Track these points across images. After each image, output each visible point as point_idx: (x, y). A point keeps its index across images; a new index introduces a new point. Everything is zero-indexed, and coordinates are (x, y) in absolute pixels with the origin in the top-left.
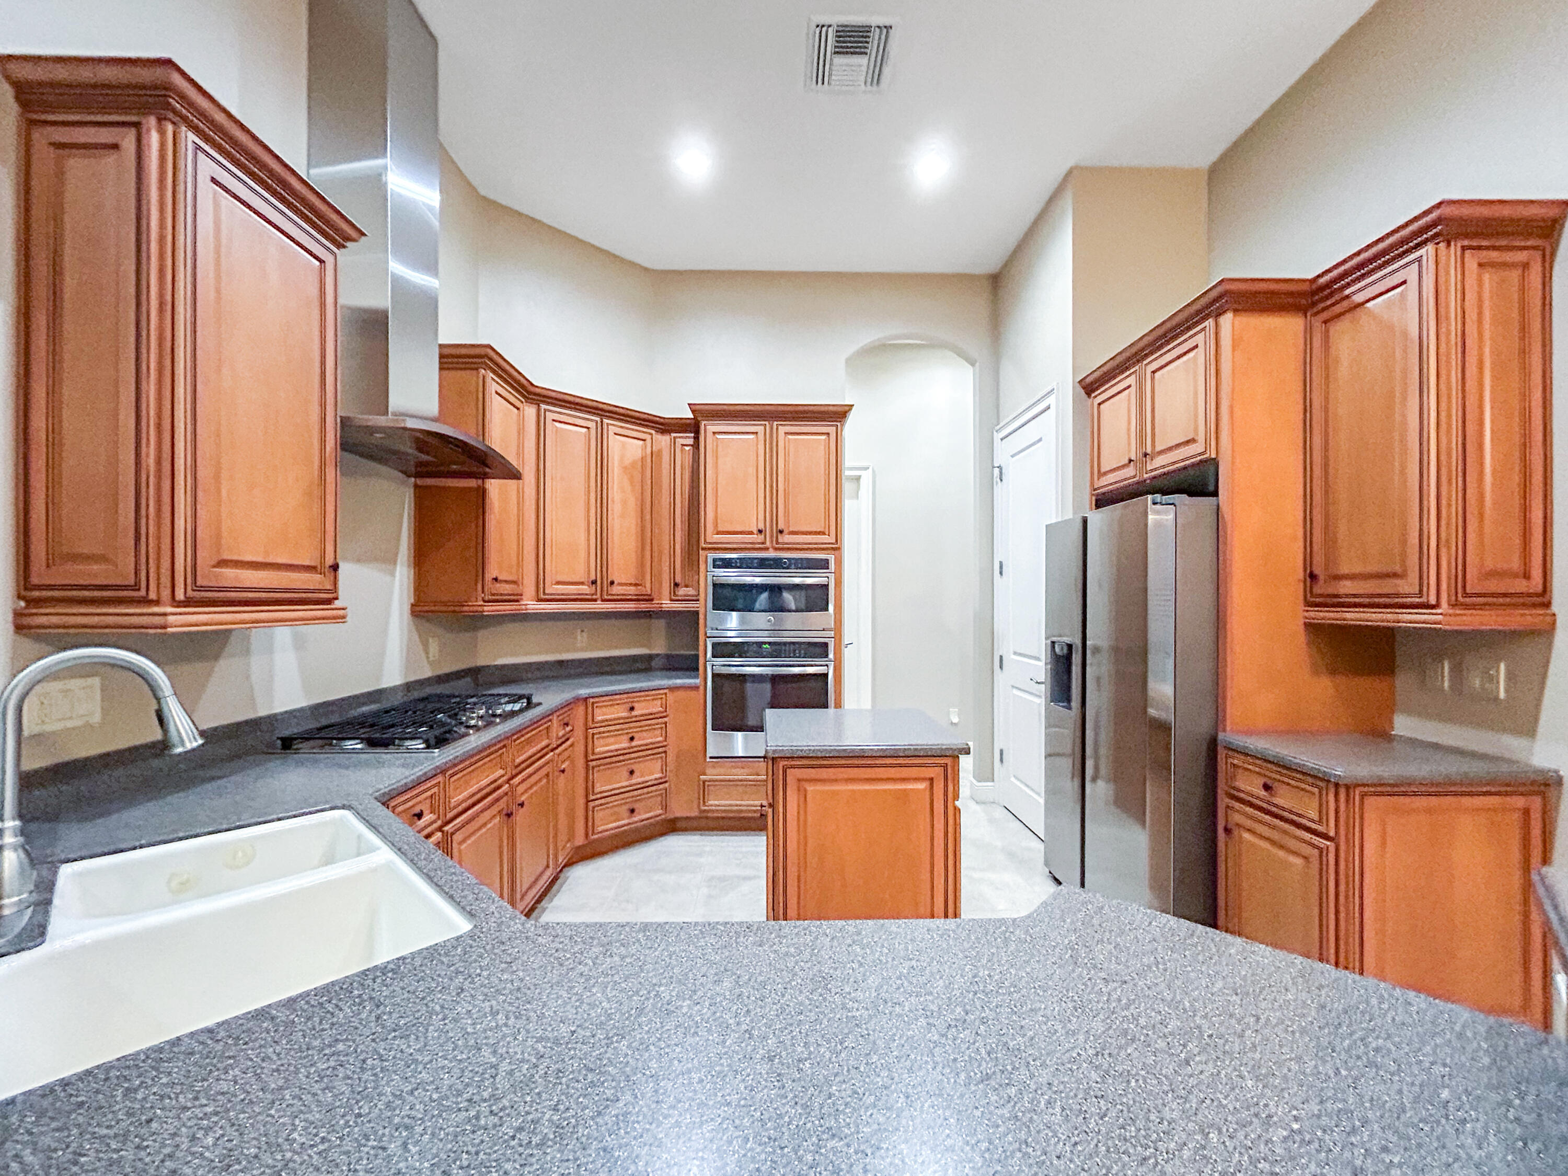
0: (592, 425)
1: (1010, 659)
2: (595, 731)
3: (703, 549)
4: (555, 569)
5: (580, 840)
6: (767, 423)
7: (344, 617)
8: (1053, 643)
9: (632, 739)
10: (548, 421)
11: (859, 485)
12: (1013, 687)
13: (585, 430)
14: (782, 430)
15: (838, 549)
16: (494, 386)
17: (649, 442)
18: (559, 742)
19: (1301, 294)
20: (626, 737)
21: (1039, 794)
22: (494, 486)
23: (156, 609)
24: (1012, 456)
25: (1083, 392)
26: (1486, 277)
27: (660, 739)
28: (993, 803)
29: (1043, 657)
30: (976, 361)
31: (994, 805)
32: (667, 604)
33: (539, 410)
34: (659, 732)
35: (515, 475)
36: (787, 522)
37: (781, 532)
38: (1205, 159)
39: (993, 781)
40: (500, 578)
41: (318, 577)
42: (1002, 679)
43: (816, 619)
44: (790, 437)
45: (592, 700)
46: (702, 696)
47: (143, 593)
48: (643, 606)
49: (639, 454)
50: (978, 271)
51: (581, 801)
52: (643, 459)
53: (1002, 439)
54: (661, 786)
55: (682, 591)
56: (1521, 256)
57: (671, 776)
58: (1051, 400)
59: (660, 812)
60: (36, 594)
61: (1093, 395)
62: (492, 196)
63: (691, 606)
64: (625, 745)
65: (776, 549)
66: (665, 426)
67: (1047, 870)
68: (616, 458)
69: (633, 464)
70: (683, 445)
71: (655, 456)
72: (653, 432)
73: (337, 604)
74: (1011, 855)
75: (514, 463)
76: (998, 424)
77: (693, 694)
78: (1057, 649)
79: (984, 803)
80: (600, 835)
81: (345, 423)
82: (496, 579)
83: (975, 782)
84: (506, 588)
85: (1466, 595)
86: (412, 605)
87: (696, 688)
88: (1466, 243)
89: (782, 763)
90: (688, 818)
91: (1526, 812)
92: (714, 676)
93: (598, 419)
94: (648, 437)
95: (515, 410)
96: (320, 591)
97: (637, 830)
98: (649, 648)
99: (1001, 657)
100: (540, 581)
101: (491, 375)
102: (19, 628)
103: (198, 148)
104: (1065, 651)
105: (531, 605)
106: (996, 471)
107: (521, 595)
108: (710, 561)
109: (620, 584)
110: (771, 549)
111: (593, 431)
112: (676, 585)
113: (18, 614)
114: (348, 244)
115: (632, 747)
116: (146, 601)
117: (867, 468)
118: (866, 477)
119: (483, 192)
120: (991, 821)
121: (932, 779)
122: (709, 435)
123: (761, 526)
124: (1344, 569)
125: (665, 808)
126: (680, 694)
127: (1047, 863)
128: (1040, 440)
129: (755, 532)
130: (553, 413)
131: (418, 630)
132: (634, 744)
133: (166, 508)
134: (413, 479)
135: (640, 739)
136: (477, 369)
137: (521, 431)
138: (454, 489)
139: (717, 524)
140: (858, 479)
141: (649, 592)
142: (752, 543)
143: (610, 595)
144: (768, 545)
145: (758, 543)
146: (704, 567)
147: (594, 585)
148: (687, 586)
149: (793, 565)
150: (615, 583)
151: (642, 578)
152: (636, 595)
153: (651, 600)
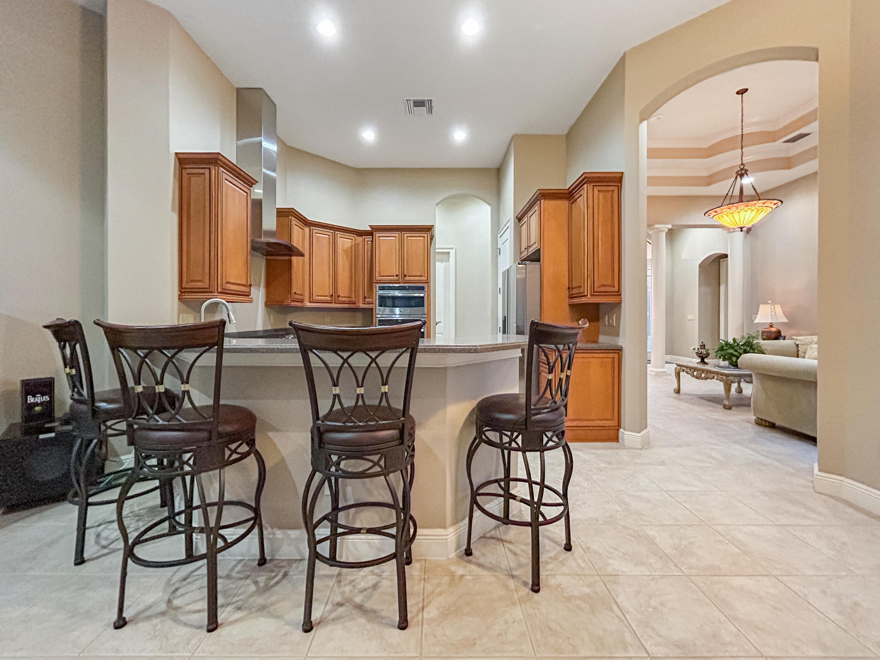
0: (331, 234)
3: (375, 283)
4: (316, 290)
6: (400, 233)
7: (252, 301)
10: (314, 233)
11: (449, 257)
13: (327, 236)
14: (406, 235)
15: (428, 282)
16: (294, 221)
17: (354, 240)
19: (565, 194)
22: (294, 259)
23: (214, 294)
24: (503, 244)
25: (517, 220)
26: (601, 195)
30: (491, 204)
32: (362, 306)
33: (310, 229)
35: (303, 255)
36: (408, 272)
37: (405, 276)
38: (566, 132)
40: (297, 292)
41: (246, 288)
44: (409, 238)
47: (211, 290)
48: (353, 306)
49: (349, 245)
50: (491, 167)
52: (351, 247)
53: (500, 237)
55: (367, 300)
56: (611, 188)
58: (509, 225)
60: (184, 290)
61: (519, 222)
62: (293, 146)
63: (370, 306)
65: (404, 283)
66: (360, 233)
68: (340, 247)
69: (347, 249)
70: (367, 241)
71: (357, 245)
72: (355, 236)
73: (250, 297)
75: (301, 250)
76: (499, 231)
81: (252, 241)
82: (295, 293)
84: (300, 297)
85: (594, 292)
86: (265, 303)
88: (595, 184)
91: (614, 358)
93: (333, 232)
94: (353, 238)
95: (302, 230)
96: (245, 292)
99: (500, 327)
100: (311, 295)
101: (294, 218)
102: (179, 299)
103: (223, 172)
105: (308, 304)
106: (498, 250)
107: (304, 299)
108: (378, 288)
109: (342, 297)
110: (401, 283)
111: (331, 237)
112: (365, 298)
113: (179, 295)
114: (254, 186)
116: (211, 292)
117: (452, 249)
118: (452, 252)
119: (288, 144)
122: (377, 238)
123: (398, 273)
124: (574, 286)
128: (508, 239)
129: (395, 275)
130: (315, 230)
131: (267, 311)
133: (216, 268)
134: (266, 257)
136: (288, 216)
137: (304, 238)
138: (280, 260)
139: (380, 273)
140: (449, 253)
141: (354, 300)
142: (394, 280)
143: (338, 301)
144: (400, 281)
145: (396, 280)
146: (375, 290)
147: (332, 297)
148: (370, 298)
149: (410, 289)
150: (340, 296)
151: (351, 295)
152: (349, 301)
153: (355, 304)
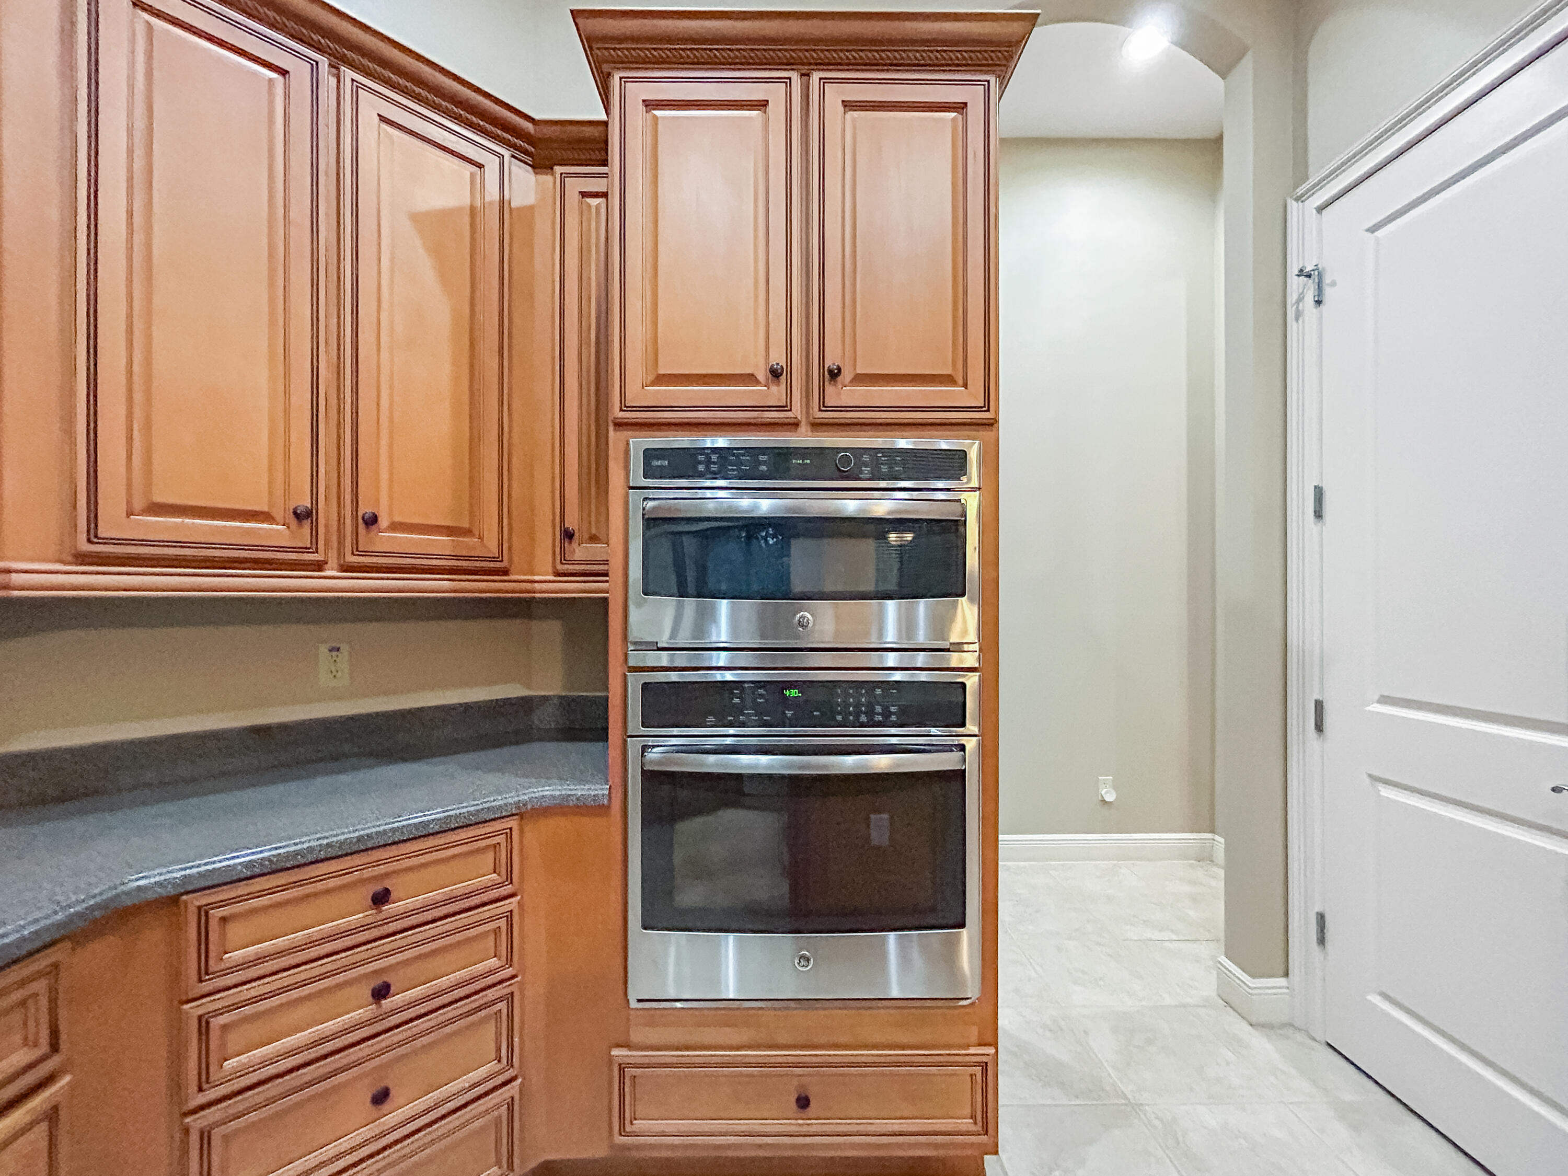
0: (297, 67)
1: (1364, 713)
2: (213, 1003)
3: (619, 425)
9: (381, 992)
13: (271, 73)
14: (835, 95)
15: (991, 424)
17: (492, 173)
20: (360, 992)
27: (493, 963)
28: (1293, 1027)
31: (1296, 1036)
32: (547, 583)
34: (481, 946)
36: (851, 346)
37: (835, 374)
39: (1286, 974)
43: (931, 618)
44: (858, 114)
46: (618, 831)
52: (475, 212)
53: (1318, 211)
54: (492, 1102)
55: (580, 551)
64: (357, 1016)
65: (818, 426)
66: (537, 146)
70: (584, 195)
71: (511, 214)
76: (1305, 178)
77: (592, 826)
79: (1270, 1026)
87: (597, 809)
92: (649, 776)
93: (321, 59)
94: (490, 160)
99: (1320, 705)
106: (1299, 283)
108: (637, 462)
110: (803, 428)
111: (303, 88)
115: (389, 1014)
123: (778, 358)
125: (510, 1154)
129: (761, 373)
132: (388, 1003)
135: (412, 984)
139: (654, 357)
141: (495, 552)
142: (754, 408)
143: (366, 553)
144: (797, 411)
145: (770, 408)
146: (622, 473)
147: (307, 524)
148: (593, 539)
149: (866, 470)
150: (384, 522)
151: (472, 514)
152: (457, 557)
153: (505, 572)
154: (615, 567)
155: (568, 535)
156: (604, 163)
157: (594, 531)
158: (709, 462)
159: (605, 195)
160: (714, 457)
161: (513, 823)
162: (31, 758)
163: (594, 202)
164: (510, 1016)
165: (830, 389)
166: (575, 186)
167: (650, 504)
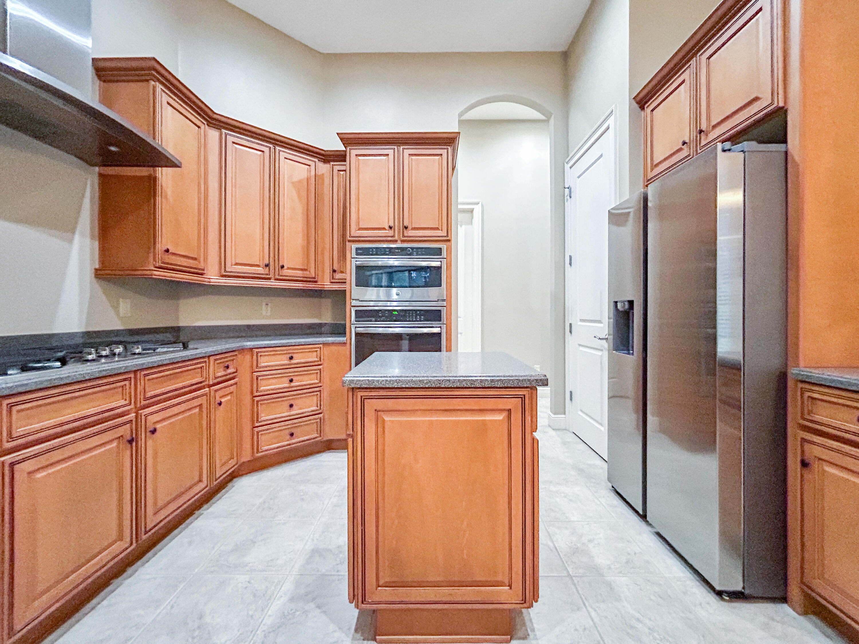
0: (266, 149)
1: (578, 325)
2: (259, 374)
3: (349, 241)
4: (235, 254)
5: (246, 457)
6: (396, 147)
8: (616, 302)
9: (291, 381)
10: (229, 144)
11: (472, 217)
12: (580, 345)
13: (260, 152)
14: (407, 152)
15: (449, 241)
16: (165, 97)
17: (313, 167)
18: (216, 381)
20: (287, 380)
21: (601, 424)
22: (162, 174)
24: (579, 177)
25: (636, 106)
27: (316, 381)
28: (565, 429)
29: (606, 320)
30: (551, 114)
31: (565, 431)
32: (328, 285)
33: (221, 135)
34: (314, 376)
36: (411, 220)
37: (406, 228)
39: (565, 414)
40: (175, 252)
42: (571, 341)
43: (433, 293)
44: (414, 157)
45: (256, 350)
46: (349, 350)
48: (311, 286)
49: (305, 175)
51: (247, 427)
52: (308, 180)
53: (571, 168)
54: (317, 416)
55: (338, 276)
57: (324, 408)
58: (611, 122)
59: (316, 435)
61: (646, 106)
63: (341, 286)
64: (286, 385)
65: (403, 241)
66: (324, 156)
67: (610, 485)
68: (286, 177)
69: (300, 182)
70: (339, 171)
71: (318, 178)
72: (316, 160)
74: (581, 471)
76: (568, 157)
77: (341, 348)
78: (619, 306)
79: (559, 430)
80: (262, 454)
82: (169, 251)
83: (551, 414)
84: (184, 262)
86: (96, 270)
87: (344, 344)
89: (360, 394)
90: (339, 440)
92: (357, 334)
93: (271, 146)
94: (313, 164)
95: (197, 128)
97: (296, 449)
98: (320, 318)
99: (571, 324)
100: (222, 262)
101: (161, 86)
104: (627, 306)
105: (213, 279)
106: (567, 190)
107: (203, 270)
108: (354, 251)
109: (288, 268)
110: (399, 242)
111: (267, 155)
115: (292, 387)
117: (478, 203)
118: (477, 210)
120: (564, 443)
121: (509, 411)
122: (353, 157)
123: (392, 224)
125: (320, 432)
126: (333, 348)
127: (609, 480)
128: (601, 156)
129: (387, 228)
130: (232, 137)
131: (104, 290)
132: (293, 384)
134: (97, 169)
135: (298, 381)
136: (147, 81)
138: (128, 178)
139: (358, 223)
140: (472, 211)
141: (314, 276)
142: (385, 237)
143: (281, 276)
144: (396, 238)
145: (389, 236)
146: (350, 254)
147: (268, 268)
148: (342, 272)
149: (415, 253)
150: (285, 267)
151: (307, 265)
152: (303, 277)
153: (316, 282)
154: (348, 281)
155: (334, 271)
156: (345, 161)
157: (342, 270)
158: (372, 251)
159: (345, 171)
160: (374, 250)
161: (321, 346)
162: (199, 327)
163: (342, 173)
164: (320, 396)
165: (405, 231)
166: (336, 168)
167: (358, 263)
